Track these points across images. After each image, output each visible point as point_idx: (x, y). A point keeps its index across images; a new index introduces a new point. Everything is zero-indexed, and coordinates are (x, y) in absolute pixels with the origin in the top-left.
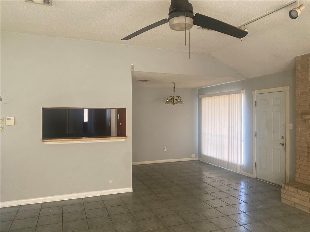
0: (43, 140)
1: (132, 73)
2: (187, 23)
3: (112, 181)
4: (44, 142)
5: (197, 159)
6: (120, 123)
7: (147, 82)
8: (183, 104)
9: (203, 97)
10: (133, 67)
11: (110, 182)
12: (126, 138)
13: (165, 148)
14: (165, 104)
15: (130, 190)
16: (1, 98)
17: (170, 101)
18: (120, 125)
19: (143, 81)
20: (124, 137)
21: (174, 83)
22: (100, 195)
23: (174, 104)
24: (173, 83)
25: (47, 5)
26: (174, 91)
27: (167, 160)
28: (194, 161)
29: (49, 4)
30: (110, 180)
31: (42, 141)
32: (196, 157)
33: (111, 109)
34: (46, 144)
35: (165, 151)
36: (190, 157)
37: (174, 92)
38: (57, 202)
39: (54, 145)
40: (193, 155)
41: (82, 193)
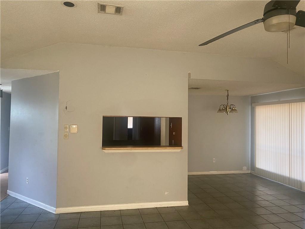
0: (104, 148)
1: (188, 80)
2: (290, 23)
3: (168, 193)
4: (104, 150)
5: (249, 172)
6: (174, 133)
7: (200, 89)
8: (237, 113)
9: (257, 106)
10: (189, 74)
11: (166, 194)
12: (182, 149)
13: (214, 159)
14: (218, 112)
15: (186, 203)
16: (66, 107)
17: (224, 109)
18: (174, 134)
19: (195, 88)
20: (181, 148)
21: (228, 91)
22: (156, 206)
23: (227, 112)
24: (226, 90)
25: (118, 15)
26: (228, 98)
27: (216, 172)
28: (246, 174)
29: (119, 13)
30: (166, 192)
31: (102, 149)
32: (248, 169)
33: (162, 118)
34: (106, 152)
35: (215, 162)
36: (241, 169)
37: (227, 100)
38: (115, 211)
39: (113, 154)
40: (245, 168)
41: (139, 203)
